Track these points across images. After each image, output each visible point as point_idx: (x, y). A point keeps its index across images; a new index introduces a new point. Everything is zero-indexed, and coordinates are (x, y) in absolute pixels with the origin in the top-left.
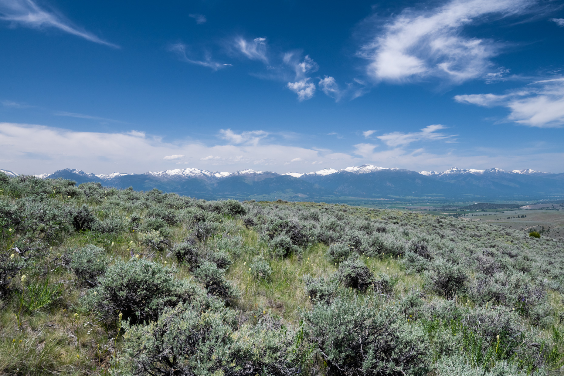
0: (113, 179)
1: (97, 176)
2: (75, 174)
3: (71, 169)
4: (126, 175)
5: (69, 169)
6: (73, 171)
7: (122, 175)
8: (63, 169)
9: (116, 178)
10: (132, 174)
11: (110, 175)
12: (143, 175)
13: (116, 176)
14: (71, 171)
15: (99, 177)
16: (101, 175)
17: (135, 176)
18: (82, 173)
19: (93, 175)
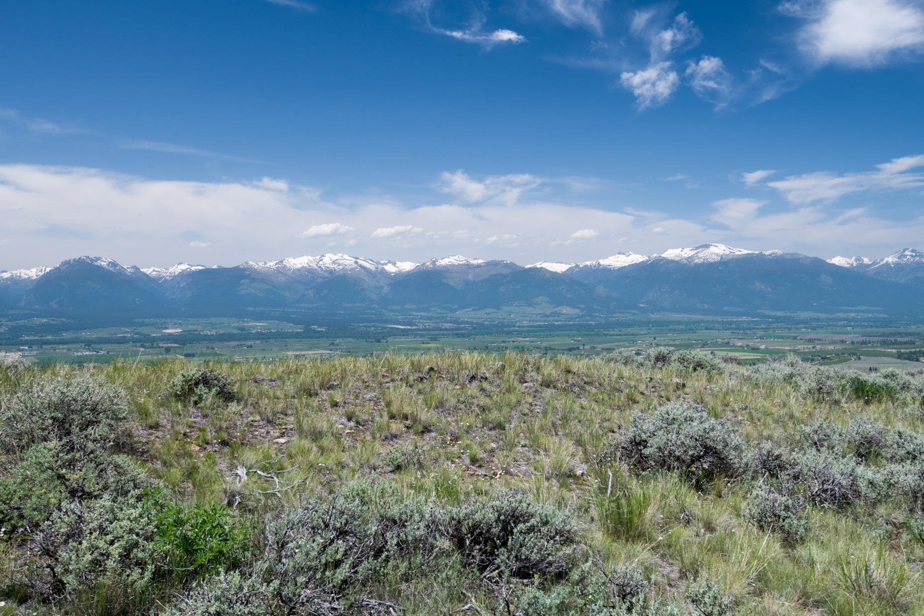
0: (175, 277)
1: (144, 270)
2: (100, 268)
3: (92, 256)
4: (201, 268)
5: (88, 257)
6: (96, 261)
7: (193, 268)
8: (77, 257)
9: (184, 275)
10: (215, 267)
11: (171, 270)
12: (236, 269)
13: (183, 271)
14: (92, 260)
15: (148, 273)
16: (152, 269)
17: (221, 271)
18: (114, 264)
19: (137, 269)
